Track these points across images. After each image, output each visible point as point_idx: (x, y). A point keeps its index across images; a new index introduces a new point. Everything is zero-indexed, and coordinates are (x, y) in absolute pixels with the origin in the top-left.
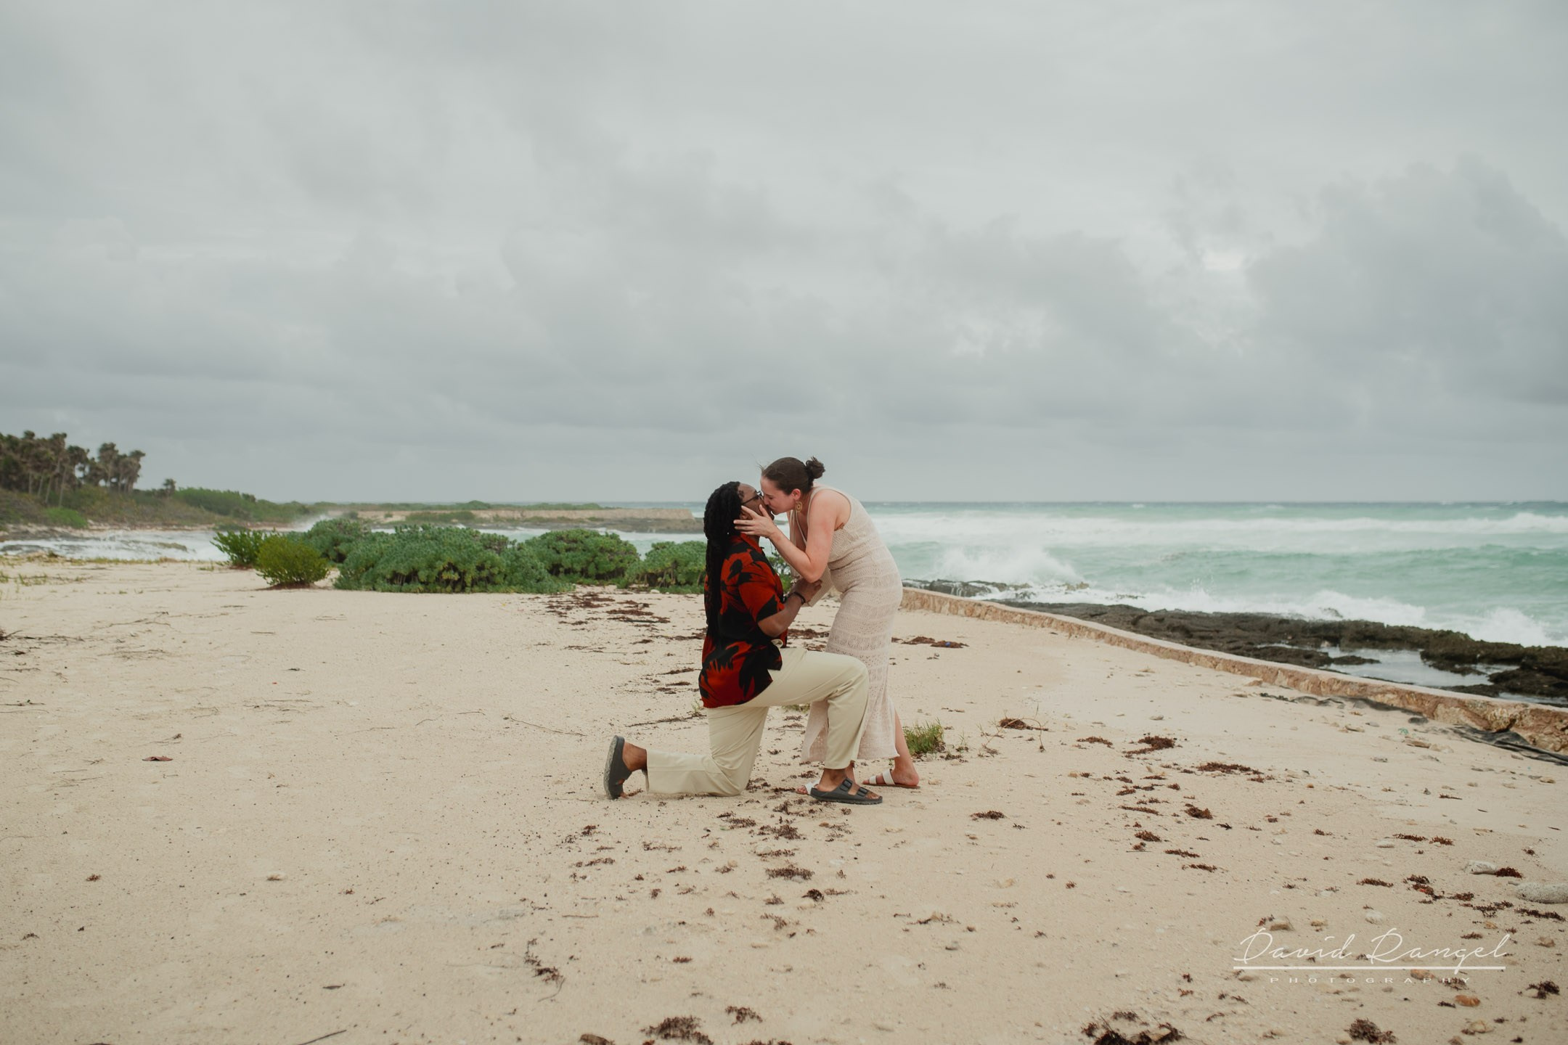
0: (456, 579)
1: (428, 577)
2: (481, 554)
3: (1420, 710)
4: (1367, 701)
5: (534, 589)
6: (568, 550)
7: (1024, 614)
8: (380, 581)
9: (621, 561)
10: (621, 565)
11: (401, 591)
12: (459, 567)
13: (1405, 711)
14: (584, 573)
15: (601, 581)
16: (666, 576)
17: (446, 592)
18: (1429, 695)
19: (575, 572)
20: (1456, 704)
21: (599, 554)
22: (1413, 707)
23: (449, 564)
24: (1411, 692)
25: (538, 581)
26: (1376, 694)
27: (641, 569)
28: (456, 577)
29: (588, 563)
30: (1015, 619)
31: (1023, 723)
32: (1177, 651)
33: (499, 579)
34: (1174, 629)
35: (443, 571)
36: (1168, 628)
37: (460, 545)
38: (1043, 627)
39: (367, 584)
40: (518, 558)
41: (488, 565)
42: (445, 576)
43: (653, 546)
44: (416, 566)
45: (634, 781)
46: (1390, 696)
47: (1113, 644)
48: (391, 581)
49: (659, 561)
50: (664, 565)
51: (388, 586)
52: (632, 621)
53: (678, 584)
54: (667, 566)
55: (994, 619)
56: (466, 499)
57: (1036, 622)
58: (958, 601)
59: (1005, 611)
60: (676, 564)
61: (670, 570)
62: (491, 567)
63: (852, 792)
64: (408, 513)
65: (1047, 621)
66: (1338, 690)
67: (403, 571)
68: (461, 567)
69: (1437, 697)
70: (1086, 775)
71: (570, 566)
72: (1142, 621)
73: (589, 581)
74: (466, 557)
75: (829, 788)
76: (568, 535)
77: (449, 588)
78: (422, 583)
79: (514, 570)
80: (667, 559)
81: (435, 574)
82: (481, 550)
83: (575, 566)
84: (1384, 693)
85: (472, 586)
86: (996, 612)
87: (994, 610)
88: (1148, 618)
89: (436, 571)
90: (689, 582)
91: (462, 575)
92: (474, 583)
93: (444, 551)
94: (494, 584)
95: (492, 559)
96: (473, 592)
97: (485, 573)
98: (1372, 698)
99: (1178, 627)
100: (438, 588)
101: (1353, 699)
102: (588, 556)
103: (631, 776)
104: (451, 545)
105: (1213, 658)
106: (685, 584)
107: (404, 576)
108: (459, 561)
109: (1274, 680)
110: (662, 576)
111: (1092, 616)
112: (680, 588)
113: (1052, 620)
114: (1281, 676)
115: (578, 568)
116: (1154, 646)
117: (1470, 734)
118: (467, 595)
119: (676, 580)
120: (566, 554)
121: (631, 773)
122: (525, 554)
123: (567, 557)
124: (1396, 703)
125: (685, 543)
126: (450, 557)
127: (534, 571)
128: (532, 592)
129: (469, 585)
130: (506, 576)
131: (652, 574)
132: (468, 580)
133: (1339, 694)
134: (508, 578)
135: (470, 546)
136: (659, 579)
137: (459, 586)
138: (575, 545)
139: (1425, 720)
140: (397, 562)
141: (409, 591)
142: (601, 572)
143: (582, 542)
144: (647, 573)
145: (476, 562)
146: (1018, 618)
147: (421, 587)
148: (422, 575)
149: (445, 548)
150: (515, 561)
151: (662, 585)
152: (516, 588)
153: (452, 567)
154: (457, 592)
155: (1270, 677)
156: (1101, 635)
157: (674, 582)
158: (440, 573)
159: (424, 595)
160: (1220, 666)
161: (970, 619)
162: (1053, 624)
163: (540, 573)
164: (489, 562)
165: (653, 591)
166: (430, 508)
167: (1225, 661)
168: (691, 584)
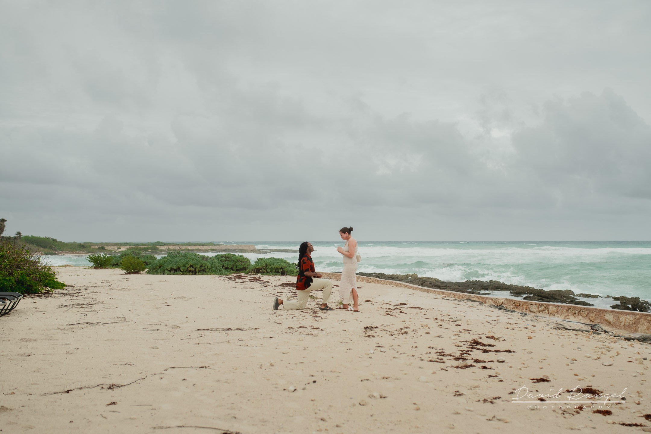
0: (193, 270)
1: (183, 269)
2: (201, 262)
3: (483, 301)
4: (470, 300)
5: (219, 274)
6: (226, 261)
7: (384, 281)
8: (166, 271)
9: (245, 265)
10: (245, 266)
11: (174, 274)
12: (194, 266)
13: (479, 302)
14: (232, 269)
15: (238, 272)
16: (263, 270)
17: (190, 275)
18: (484, 297)
19: (229, 269)
20: (490, 299)
21: (237, 262)
22: (481, 301)
23: (190, 265)
24: (481, 297)
25: (220, 271)
26: (473, 298)
27: (254, 267)
28: (193, 269)
29: (233, 265)
30: (381, 283)
31: (371, 301)
32: (426, 289)
33: (207, 270)
34: (435, 286)
35: (189, 267)
36: (433, 286)
37: (194, 259)
38: (390, 285)
39: (160, 272)
40: (213, 263)
41: (204, 265)
42: (190, 269)
43: (258, 259)
44: (179, 266)
45: (281, 307)
46: (476, 298)
47: (409, 289)
48: (170, 271)
49: (261, 264)
50: (262, 266)
51: (169, 273)
52: (258, 282)
53: (267, 272)
54: (263, 266)
55: (375, 283)
56: (154, 241)
57: (388, 283)
58: (364, 277)
59: (378, 280)
60: (266, 265)
61: (264, 267)
62: (205, 266)
63: (328, 308)
64: (128, 247)
65: (391, 283)
66: (464, 297)
67: (175, 268)
68: (195, 266)
69: (486, 298)
70: (381, 308)
71: (227, 266)
72: (425, 283)
73: (234, 272)
74: (196, 263)
75: (323, 308)
76: (225, 256)
77: (191, 273)
78: (181, 272)
79: (212, 267)
80: (263, 263)
81: (186, 268)
82: (201, 261)
83: (229, 266)
84: (474, 297)
85: (198, 273)
86: (375, 281)
87: (375, 280)
88: (426, 283)
89: (187, 267)
90: (271, 272)
91: (195, 269)
92: (199, 271)
93: (189, 261)
94: (206, 272)
95: (205, 263)
96: (199, 275)
97: (203, 268)
98: (471, 299)
99: (436, 285)
100: (187, 273)
101: (467, 300)
102: (233, 263)
103: (279, 306)
104: (190, 258)
105: (435, 291)
106: (270, 272)
107: (175, 269)
108: (194, 264)
109: (450, 296)
110: (262, 269)
111: (408, 282)
112: (268, 273)
113: (393, 282)
114: (451, 295)
115: (230, 267)
116: (420, 288)
117: (493, 307)
118: (197, 276)
119: (267, 271)
120: (225, 262)
121: (279, 305)
122: (215, 262)
123: (226, 263)
124: (477, 300)
125: (269, 258)
126: (191, 263)
127: (219, 267)
128: (218, 275)
129: (197, 272)
130: (209, 269)
131: (257, 269)
132: (197, 270)
133: (464, 298)
134: (210, 270)
135: (197, 259)
136: (261, 270)
137: (194, 273)
138: (228, 259)
139: (483, 304)
140: (172, 265)
141: (177, 274)
142: (238, 269)
143: (231, 258)
144: (256, 268)
145: (200, 264)
146: (382, 282)
147: (181, 273)
148: (182, 269)
149: (189, 260)
150: (212, 264)
151: (262, 273)
152: (213, 273)
153: (192, 266)
154: (193, 275)
155: (449, 295)
156: (406, 286)
157: (266, 272)
158: (188, 268)
159: (182, 275)
160: (437, 293)
161: (367, 283)
162: (393, 284)
163: (221, 268)
164: (204, 264)
165: (258, 274)
166: (138, 245)
167: (438, 291)
168: (272, 272)
